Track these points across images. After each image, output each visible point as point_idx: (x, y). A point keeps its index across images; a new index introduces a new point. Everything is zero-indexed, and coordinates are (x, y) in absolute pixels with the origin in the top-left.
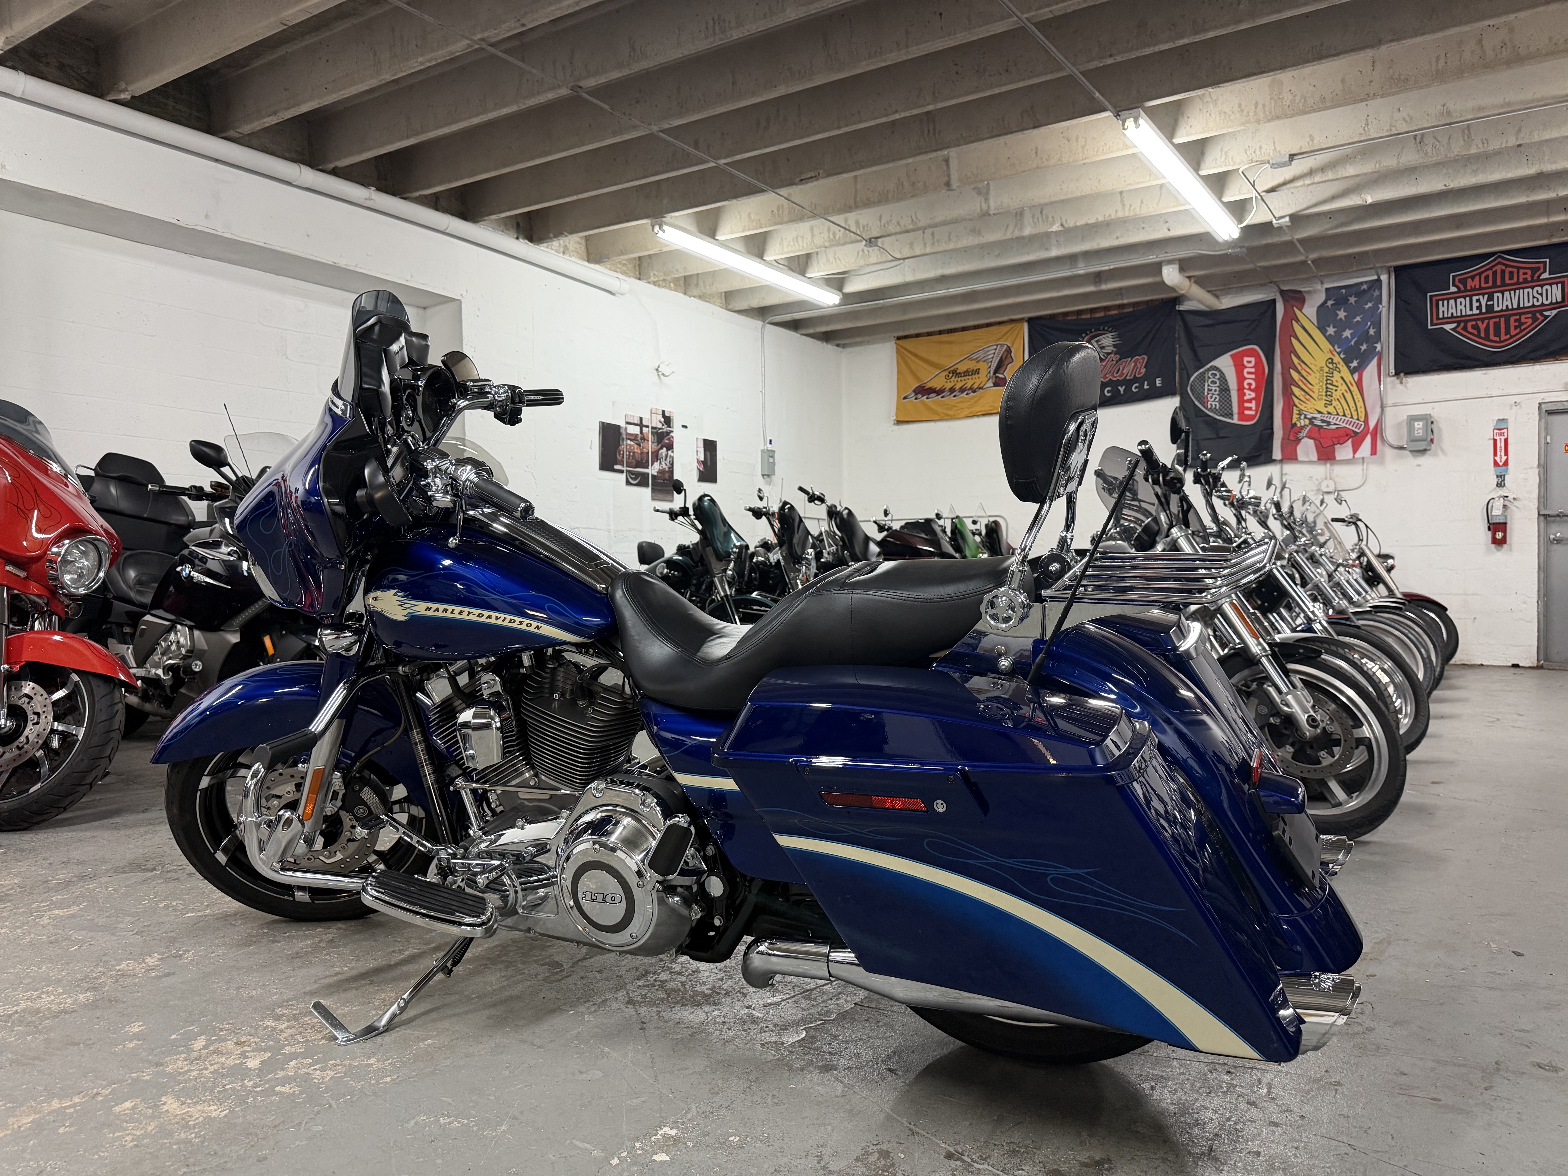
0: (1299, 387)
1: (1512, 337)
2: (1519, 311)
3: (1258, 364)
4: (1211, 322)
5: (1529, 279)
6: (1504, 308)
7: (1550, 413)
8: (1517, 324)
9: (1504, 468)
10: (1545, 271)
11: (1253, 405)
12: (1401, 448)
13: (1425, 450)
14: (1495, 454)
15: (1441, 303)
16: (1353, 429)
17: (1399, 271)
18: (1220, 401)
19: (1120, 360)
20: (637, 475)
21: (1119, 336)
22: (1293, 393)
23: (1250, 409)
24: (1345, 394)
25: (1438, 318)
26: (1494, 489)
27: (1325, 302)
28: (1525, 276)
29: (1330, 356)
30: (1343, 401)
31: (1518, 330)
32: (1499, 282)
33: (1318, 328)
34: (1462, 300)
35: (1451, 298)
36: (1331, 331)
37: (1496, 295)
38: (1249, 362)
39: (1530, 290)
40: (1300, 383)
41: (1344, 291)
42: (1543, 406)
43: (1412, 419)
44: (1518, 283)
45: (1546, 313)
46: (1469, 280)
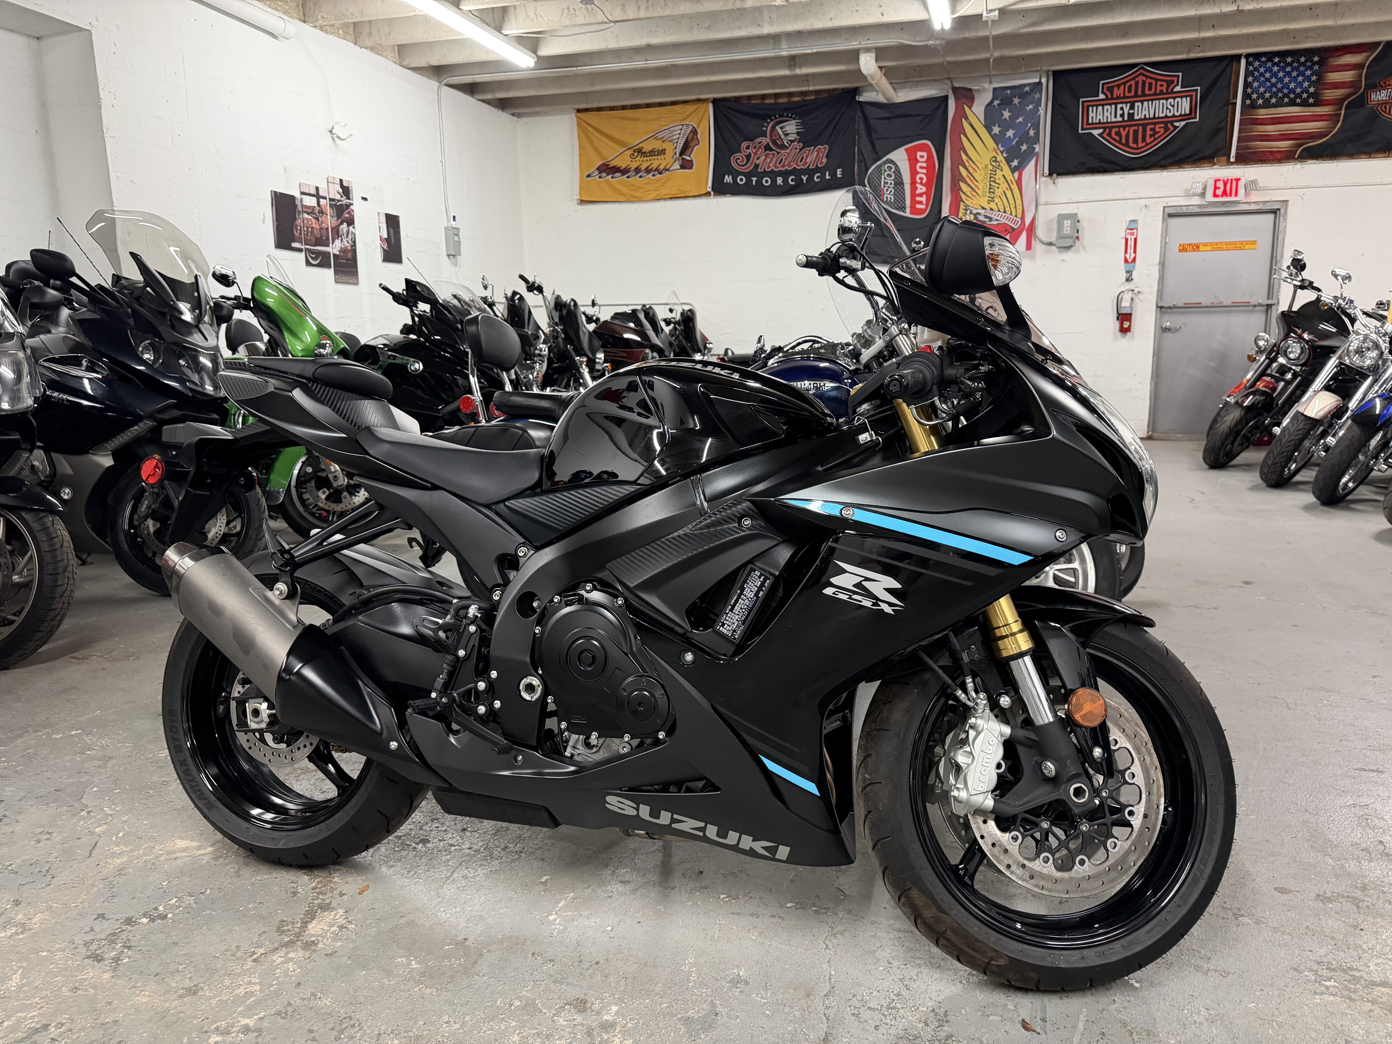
0: (966, 183)
1: (1147, 144)
2: (1155, 120)
3: (930, 159)
4: (887, 115)
5: (1165, 91)
6: (1143, 117)
7: (1171, 215)
8: (1152, 133)
9: (1131, 265)
10: (1178, 85)
11: (923, 199)
12: (1050, 244)
13: (1070, 247)
14: (1126, 252)
15: (1090, 108)
16: (1012, 225)
17: (1057, 75)
18: (895, 194)
19: (803, 148)
20: (318, 254)
21: (802, 124)
22: (960, 189)
23: (921, 203)
24: (1006, 192)
25: (1088, 124)
26: (1123, 283)
27: (992, 101)
28: (1161, 88)
29: (995, 155)
30: (1004, 198)
31: (1152, 138)
32: (1140, 93)
33: (985, 126)
34: (1109, 107)
35: (1100, 105)
36: (996, 130)
37: (1136, 104)
38: (922, 156)
39: (1164, 101)
40: (968, 180)
41: (1009, 91)
42: (1166, 209)
43: (1061, 218)
44: (1155, 94)
45: (1176, 124)
46: (1116, 89)
